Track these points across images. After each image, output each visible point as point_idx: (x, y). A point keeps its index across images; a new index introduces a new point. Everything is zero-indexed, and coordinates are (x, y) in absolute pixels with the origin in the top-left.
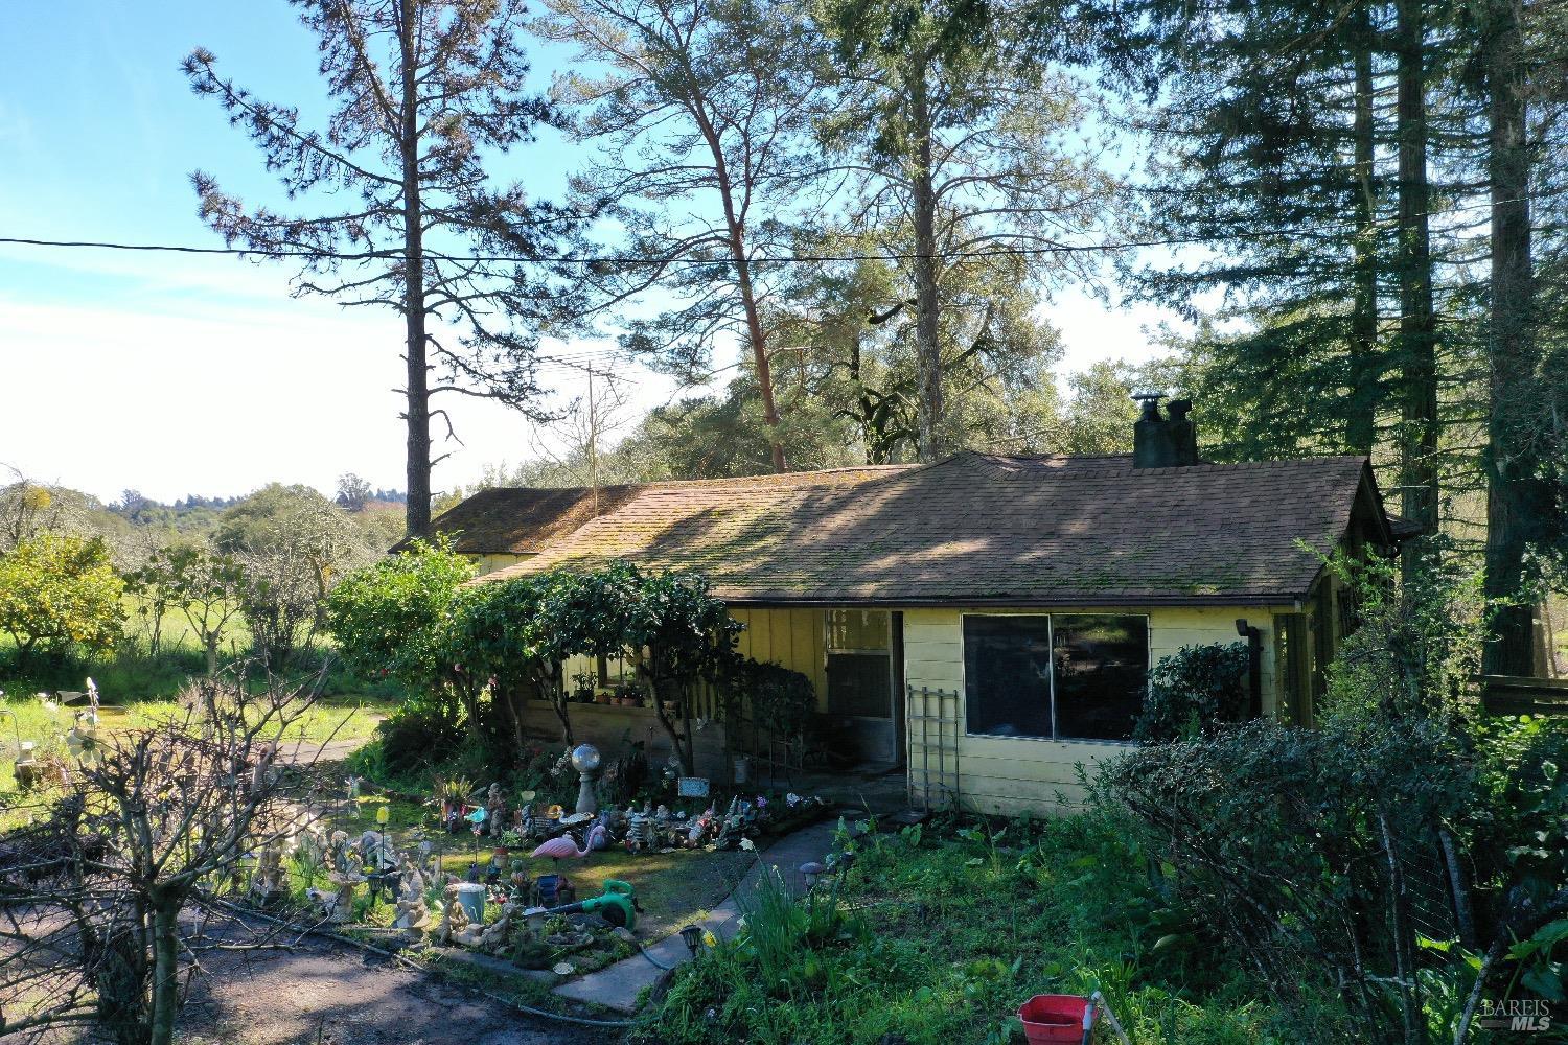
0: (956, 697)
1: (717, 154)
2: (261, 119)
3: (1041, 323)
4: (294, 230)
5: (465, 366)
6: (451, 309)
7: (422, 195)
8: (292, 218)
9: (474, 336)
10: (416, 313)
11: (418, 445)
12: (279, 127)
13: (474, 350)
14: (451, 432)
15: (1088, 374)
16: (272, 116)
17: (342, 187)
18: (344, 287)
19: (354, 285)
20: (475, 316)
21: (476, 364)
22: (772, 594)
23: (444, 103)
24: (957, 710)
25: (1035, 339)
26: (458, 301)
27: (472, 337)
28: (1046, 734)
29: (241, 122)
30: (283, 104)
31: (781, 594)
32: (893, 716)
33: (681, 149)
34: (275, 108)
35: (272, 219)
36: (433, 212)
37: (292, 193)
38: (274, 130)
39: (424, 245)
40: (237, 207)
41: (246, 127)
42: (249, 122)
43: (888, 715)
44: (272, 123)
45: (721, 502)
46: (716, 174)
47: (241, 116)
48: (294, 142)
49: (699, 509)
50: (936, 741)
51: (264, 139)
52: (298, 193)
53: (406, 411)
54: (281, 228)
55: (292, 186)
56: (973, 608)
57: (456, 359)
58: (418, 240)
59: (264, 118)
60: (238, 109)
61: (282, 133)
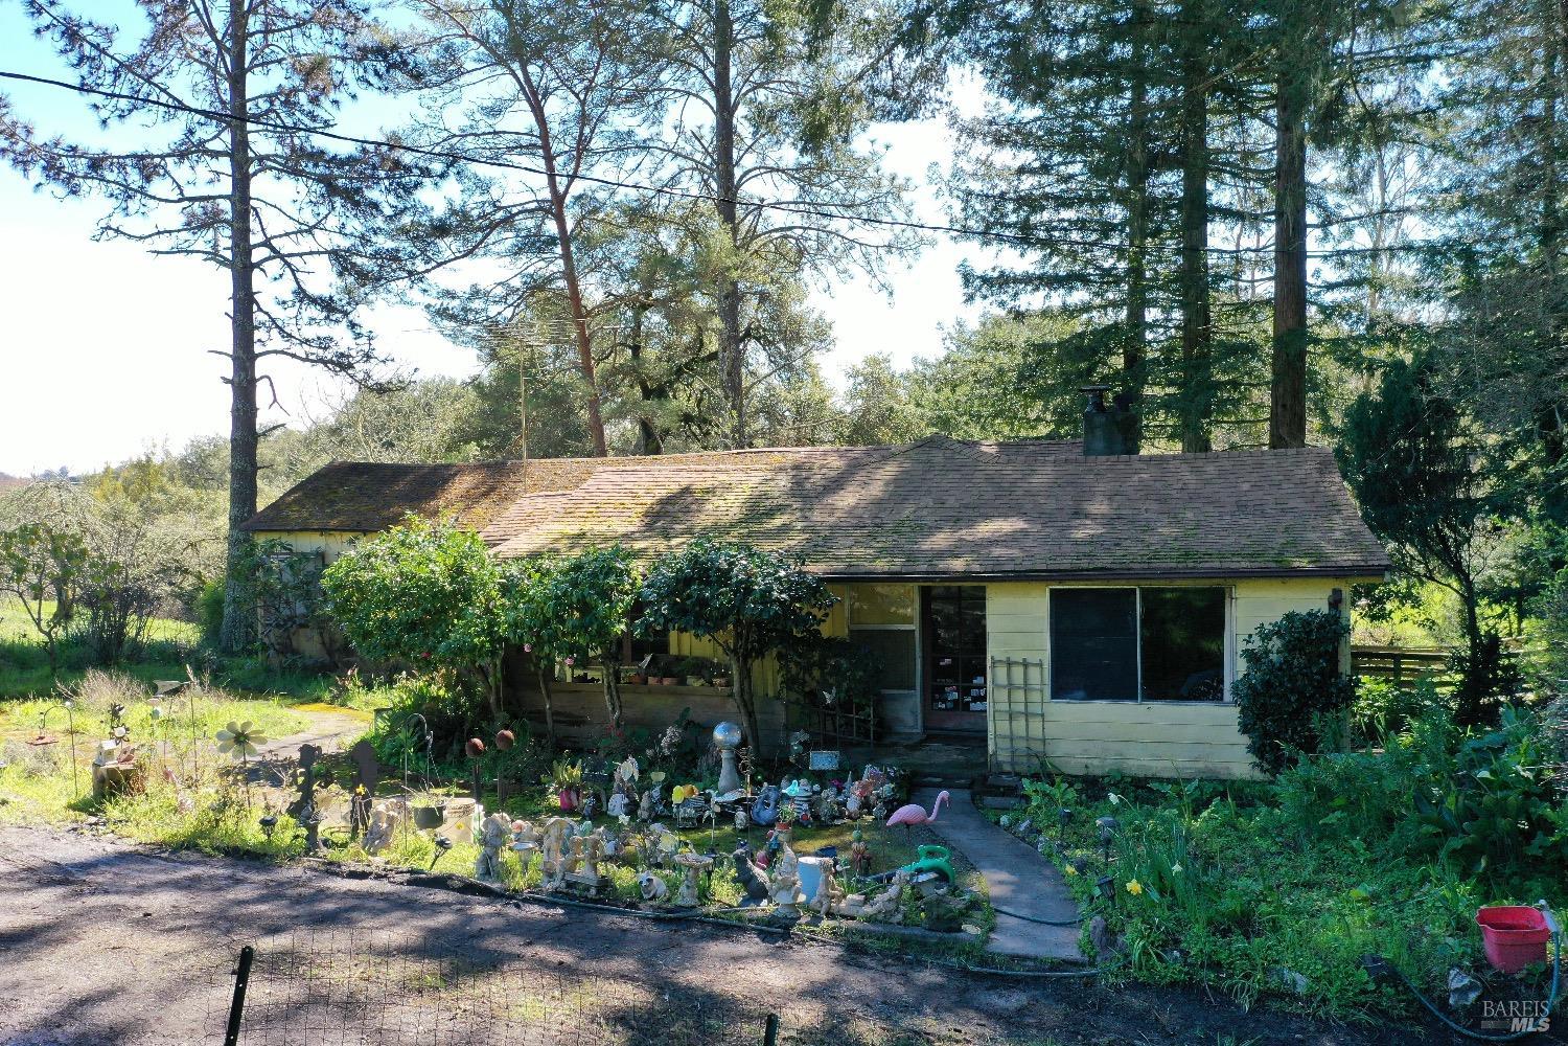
0: (1040, 665)
1: (541, 120)
2: (72, 33)
3: (815, 315)
4: (96, 164)
5: (281, 329)
6: (274, 267)
7: (251, 137)
8: (95, 149)
9: (291, 297)
10: (245, 267)
11: (245, 412)
12: (92, 45)
13: (293, 312)
14: (275, 400)
15: (860, 366)
16: (86, 31)
17: (160, 119)
18: (159, 233)
19: (170, 232)
20: (298, 275)
21: (295, 328)
22: (853, 570)
23: (266, 38)
24: (1041, 677)
25: (808, 330)
26: (282, 257)
27: (289, 297)
28: (1132, 697)
29: (47, 35)
30: (100, 21)
31: (863, 570)
32: (918, 688)
33: (494, 111)
34: (90, 24)
35: (74, 149)
36: (261, 159)
37: (104, 122)
38: (87, 50)
39: (252, 193)
40: (29, 132)
41: (53, 41)
42: (57, 36)
43: (913, 687)
44: (84, 39)
45: (699, 481)
46: (540, 143)
47: (48, 27)
48: (109, 64)
49: (675, 488)
50: (1021, 708)
51: (73, 57)
52: (114, 122)
53: (230, 375)
54: (84, 161)
55: (104, 114)
56: (1061, 581)
57: (273, 321)
58: (247, 187)
59: (75, 33)
60: (45, 20)
61: (94, 53)
